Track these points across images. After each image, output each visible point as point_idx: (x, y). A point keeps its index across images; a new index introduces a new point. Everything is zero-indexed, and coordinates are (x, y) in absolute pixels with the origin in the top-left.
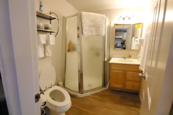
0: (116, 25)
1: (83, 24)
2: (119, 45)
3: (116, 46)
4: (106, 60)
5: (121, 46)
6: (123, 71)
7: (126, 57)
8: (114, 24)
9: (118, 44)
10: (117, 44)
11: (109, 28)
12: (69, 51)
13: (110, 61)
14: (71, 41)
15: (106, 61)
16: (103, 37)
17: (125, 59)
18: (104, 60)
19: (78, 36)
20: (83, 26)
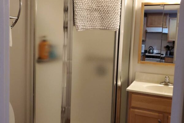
0: (146, 5)
1: (75, 5)
2: (155, 51)
3: (147, 54)
4: (119, 83)
5: (164, 56)
6: (159, 112)
7: (168, 81)
8: (142, 3)
9: (155, 47)
10: (151, 48)
11: (131, 11)
12: (41, 60)
13: (128, 86)
14: (44, 37)
15: (120, 88)
16: (116, 32)
17: (166, 87)
18: (115, 83)
19: (65, 28)
20: (76, 9)
